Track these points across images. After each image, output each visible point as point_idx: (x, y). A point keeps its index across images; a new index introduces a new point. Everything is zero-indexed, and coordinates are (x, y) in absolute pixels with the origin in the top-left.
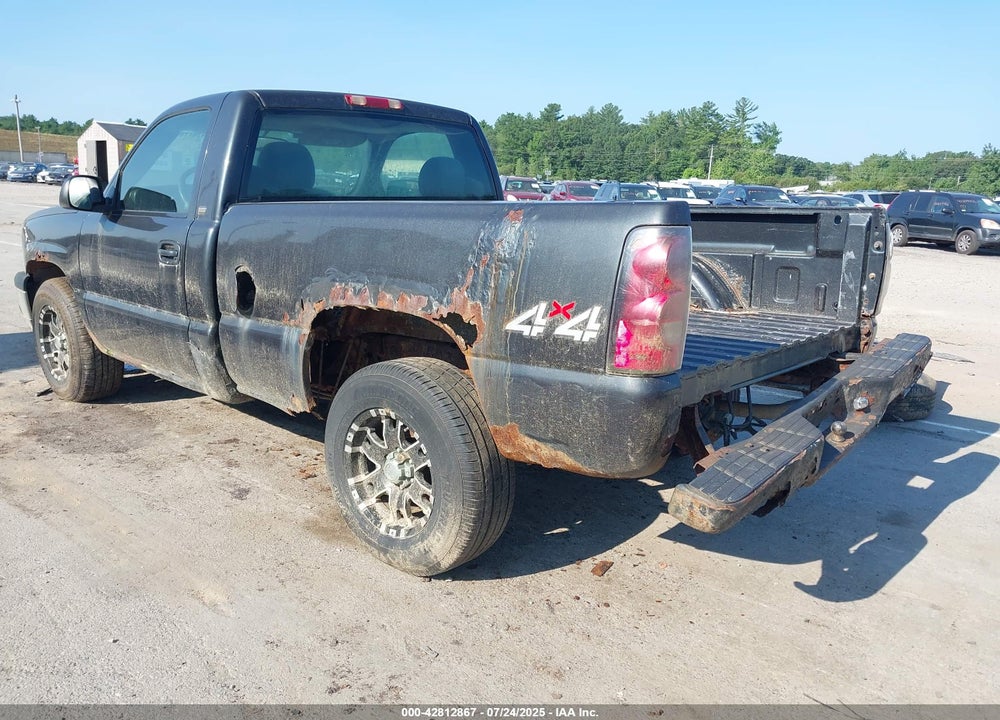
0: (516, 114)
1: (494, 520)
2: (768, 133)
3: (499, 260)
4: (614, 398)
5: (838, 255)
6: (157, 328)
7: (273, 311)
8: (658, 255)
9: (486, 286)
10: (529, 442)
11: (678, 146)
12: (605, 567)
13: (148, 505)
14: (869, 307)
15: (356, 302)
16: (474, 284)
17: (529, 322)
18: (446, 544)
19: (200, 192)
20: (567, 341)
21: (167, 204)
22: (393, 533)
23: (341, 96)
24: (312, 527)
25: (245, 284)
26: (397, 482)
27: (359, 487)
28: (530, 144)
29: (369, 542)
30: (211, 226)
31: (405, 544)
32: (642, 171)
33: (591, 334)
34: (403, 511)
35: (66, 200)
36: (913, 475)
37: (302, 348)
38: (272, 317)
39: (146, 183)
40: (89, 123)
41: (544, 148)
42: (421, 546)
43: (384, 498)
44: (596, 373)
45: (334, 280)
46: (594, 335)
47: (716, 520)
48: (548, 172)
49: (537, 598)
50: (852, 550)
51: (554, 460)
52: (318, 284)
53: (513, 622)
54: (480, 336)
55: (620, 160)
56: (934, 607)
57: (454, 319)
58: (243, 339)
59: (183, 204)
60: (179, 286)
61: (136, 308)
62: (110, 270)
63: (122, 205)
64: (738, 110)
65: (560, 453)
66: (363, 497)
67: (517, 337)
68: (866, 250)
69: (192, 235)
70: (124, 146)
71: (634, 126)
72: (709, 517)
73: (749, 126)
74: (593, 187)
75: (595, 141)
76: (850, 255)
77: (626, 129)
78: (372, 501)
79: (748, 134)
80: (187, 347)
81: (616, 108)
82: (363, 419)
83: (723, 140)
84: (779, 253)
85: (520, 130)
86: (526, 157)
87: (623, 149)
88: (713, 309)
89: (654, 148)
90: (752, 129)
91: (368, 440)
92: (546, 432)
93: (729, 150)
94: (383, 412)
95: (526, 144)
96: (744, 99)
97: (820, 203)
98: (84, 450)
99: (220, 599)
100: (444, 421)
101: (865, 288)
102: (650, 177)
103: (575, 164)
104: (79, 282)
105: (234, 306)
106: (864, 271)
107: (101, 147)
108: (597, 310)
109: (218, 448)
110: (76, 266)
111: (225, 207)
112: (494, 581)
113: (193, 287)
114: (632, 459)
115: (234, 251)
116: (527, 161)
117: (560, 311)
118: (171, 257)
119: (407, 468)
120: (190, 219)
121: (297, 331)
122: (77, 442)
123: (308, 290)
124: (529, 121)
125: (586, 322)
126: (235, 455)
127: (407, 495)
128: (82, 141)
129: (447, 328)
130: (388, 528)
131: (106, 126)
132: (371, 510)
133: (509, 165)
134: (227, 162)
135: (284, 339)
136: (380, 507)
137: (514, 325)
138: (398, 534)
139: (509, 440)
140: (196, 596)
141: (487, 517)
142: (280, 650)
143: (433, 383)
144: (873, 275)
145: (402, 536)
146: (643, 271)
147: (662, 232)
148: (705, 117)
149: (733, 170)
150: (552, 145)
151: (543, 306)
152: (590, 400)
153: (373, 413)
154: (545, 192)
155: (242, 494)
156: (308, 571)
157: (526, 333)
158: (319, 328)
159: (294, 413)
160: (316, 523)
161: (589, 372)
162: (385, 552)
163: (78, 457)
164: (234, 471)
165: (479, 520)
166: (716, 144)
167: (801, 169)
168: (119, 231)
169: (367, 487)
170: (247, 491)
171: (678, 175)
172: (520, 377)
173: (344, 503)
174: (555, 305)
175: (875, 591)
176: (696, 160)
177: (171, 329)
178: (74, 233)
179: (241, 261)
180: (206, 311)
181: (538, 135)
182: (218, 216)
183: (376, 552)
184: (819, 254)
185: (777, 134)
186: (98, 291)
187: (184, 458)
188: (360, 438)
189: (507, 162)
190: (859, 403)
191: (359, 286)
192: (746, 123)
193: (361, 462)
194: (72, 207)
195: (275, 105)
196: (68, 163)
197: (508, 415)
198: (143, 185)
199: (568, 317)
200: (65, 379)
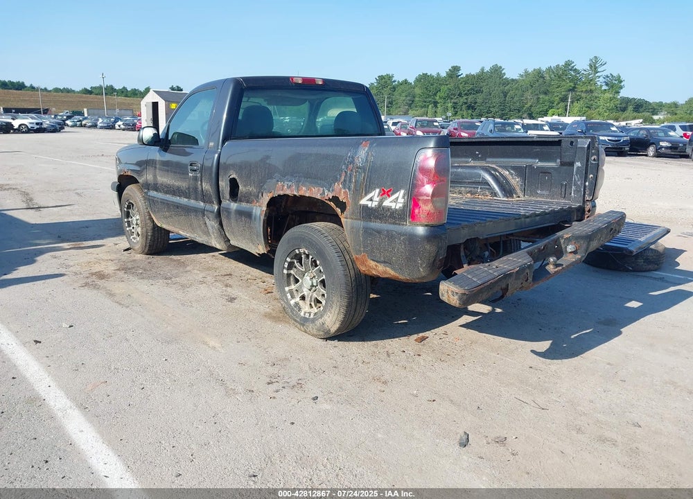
0: (429, 74)
1: (358, 307)
2: (614, 82)
3: (357, 168)
4: (412, 238)
5: (572, 164)
6: (187, 210)
7: (248, 199)
8: (431, 163)
9: (350, 181)
10: (373, 263)
11: (546, 94)
12: (424, 339)
13: (182, 304)
14: (589, 195)
15: (288, 192)
16: (345, 180)
17: (371, 200)
18: (332, 319)
19: (211, 134)
20: (389, 209)
21: (193, 141)
22: (307, 315)
23: (288, 78)
24: (267, 316)
25: (234, 184)
26: (309, 288)
27: (291, 292)
28: (438, 94)
29: (296, 321)
30: (216, 153)
31: (313, 321)
32: (519, 111)
33: (399, 205)
34: (313, 304)
35: (141, 140)
36: (630, 300)
37: (262, 218)
38: (248, 202)
39: (182, 129)
40: (147, 90)
41: (448, 97)
42: (321, 321)
43: (303, 298)
44: (403, 225)
45: (278, 181)
46: (401, 205)
47: (460, 299)
48: (449, 114)
49: (382, 351)
50: (572, 337)
51: (385, 272)
52: (270, 182)
53: (366, 360)
54: (348, 208)
55: (503, 104)
56: (609, 364)
57: (335, 199)
58: (233, 215)
59: (202, 141)
60: (200, 186)
61: (177, 199)
62: (163, 179)
63: (169, 142)
64: (591, 66)
65: (388, 268)
66: (293, 297)
67: (365, 207)
68: (587, 161)
69: (207, 159)
70: (169, 105)
71: (513, 80)
72: (456, 297)
73: (599, 77)
74: (477, 124)
75: (485, 91)
76: (578, 164)
77: (508, 82)
78: (298, 299)
79: (599, 83)
80: (204, 220)
81: (501, 67)
82: (292, 255)
83: (579, 88)
84: (540, 164)
85: (432, 85)
86: (435, 104)
87: (505, 97)
88: (501, 197)
89: (528, 95)
90: (601, 79)
91: (295, 267)
92: (380, 258)
93: (583, 95)
94: (302, 251)
95: (435, 94)
96: (596, 57)
97: (642, 132)
98: (149, 278)
99: (217, 345)
100: (331, 253)
101: (587, 184)
102: (525, 115)
103: (471, 107)
104: (147, 186)
105: (228, 196)
106: (586, 173)
107: (155, 105)
108: (402, 192)
109: (221, 278)
110: (145, 177)
111: (223, 142)
112: (361, 343)
113: (207, 186)
114: (421, 270)
115: (227, 167)
116: (436, 106)
117: (386, 193)
118: (195, 171)
119: (314, 281)
120: (205, 149)
121: (260, 209)
122: (145, 274)
123: (265, 186)
124: (438, 78)
125: (397, 198)
126: (230, 282)
127: (315, 295)
128: (143, 102)
129: (332, 204)
130: (305, 313)
131: (158, 92)
132: (297, 304)
133: (423, 109)
134: (225, 116)
135: (254, 214)
136: (301, 303)
137: (364, 202)
138: (310, 316)
139: (363, 263)
140: (205, 343)
141: (354, 305)
142: (246, 367)
143: (326, 234)
144: (591, 176)
145: (312, 316)
146: (424, 171)
147: (434, 151)
148: (565, 73)
149: (587, 109)
150: (454, 95)
151: (378, 190)
152: (400, 239)
153: (297, 251)
154: (443, 128)
155: (232, 300)
156: (264, 335)
157: (369, 206)
158: (271, 208)
159: (259, 254)
160: (271, 314)
161: (399, 224)
162: (303, 325)
163: (146, 281)
164: (229, 289)
165: (349, 306)
166: (574, 91)
167: (639, 107)
168: (168, 157)
169: (295, 292)
170: (235, 299)
171: (545, 114)
172: (367, 228)
173: (283, 300)
174: (383, 190)
175: (577, 356)
176: (559, 103)
177: (195, 210)
178: (144, 158)
179: (231, 172)
180: (214, 199)
181: (444, 88)
182: (220, 147)
183: (299, 326)
184: (563, 164)
185: (621, 82)
186: (157, 191)
187: (202, 282)
188: (291, 266)
189: (422, 107)
190: (570, 248)
191: (290, 183)
192: (597, 75)
193: (292, 279)
194: (144, 144)
195: (251, 85)
196: (134, 116)
197: (362, 249)
198: (180, 130)
199: (389, 196)
200: (138, 241)
